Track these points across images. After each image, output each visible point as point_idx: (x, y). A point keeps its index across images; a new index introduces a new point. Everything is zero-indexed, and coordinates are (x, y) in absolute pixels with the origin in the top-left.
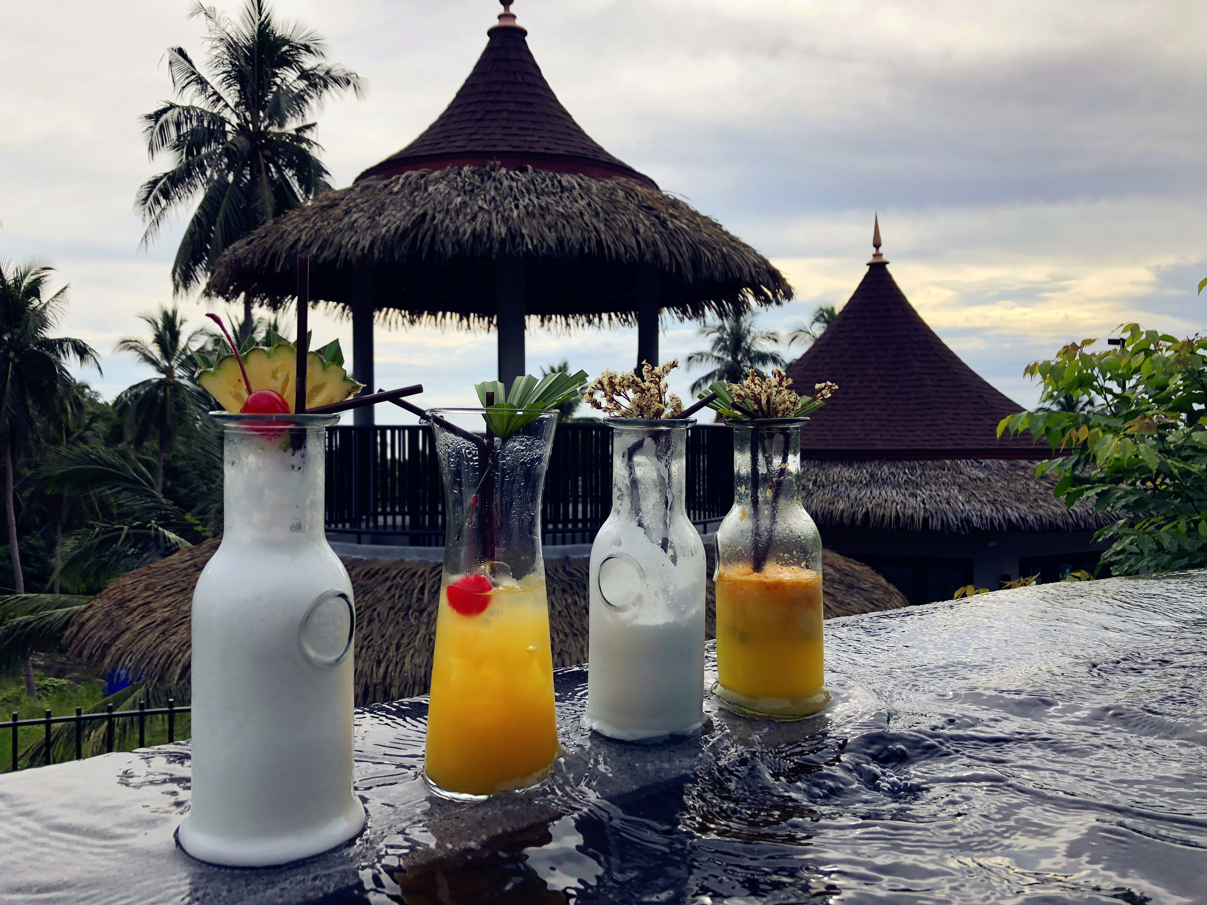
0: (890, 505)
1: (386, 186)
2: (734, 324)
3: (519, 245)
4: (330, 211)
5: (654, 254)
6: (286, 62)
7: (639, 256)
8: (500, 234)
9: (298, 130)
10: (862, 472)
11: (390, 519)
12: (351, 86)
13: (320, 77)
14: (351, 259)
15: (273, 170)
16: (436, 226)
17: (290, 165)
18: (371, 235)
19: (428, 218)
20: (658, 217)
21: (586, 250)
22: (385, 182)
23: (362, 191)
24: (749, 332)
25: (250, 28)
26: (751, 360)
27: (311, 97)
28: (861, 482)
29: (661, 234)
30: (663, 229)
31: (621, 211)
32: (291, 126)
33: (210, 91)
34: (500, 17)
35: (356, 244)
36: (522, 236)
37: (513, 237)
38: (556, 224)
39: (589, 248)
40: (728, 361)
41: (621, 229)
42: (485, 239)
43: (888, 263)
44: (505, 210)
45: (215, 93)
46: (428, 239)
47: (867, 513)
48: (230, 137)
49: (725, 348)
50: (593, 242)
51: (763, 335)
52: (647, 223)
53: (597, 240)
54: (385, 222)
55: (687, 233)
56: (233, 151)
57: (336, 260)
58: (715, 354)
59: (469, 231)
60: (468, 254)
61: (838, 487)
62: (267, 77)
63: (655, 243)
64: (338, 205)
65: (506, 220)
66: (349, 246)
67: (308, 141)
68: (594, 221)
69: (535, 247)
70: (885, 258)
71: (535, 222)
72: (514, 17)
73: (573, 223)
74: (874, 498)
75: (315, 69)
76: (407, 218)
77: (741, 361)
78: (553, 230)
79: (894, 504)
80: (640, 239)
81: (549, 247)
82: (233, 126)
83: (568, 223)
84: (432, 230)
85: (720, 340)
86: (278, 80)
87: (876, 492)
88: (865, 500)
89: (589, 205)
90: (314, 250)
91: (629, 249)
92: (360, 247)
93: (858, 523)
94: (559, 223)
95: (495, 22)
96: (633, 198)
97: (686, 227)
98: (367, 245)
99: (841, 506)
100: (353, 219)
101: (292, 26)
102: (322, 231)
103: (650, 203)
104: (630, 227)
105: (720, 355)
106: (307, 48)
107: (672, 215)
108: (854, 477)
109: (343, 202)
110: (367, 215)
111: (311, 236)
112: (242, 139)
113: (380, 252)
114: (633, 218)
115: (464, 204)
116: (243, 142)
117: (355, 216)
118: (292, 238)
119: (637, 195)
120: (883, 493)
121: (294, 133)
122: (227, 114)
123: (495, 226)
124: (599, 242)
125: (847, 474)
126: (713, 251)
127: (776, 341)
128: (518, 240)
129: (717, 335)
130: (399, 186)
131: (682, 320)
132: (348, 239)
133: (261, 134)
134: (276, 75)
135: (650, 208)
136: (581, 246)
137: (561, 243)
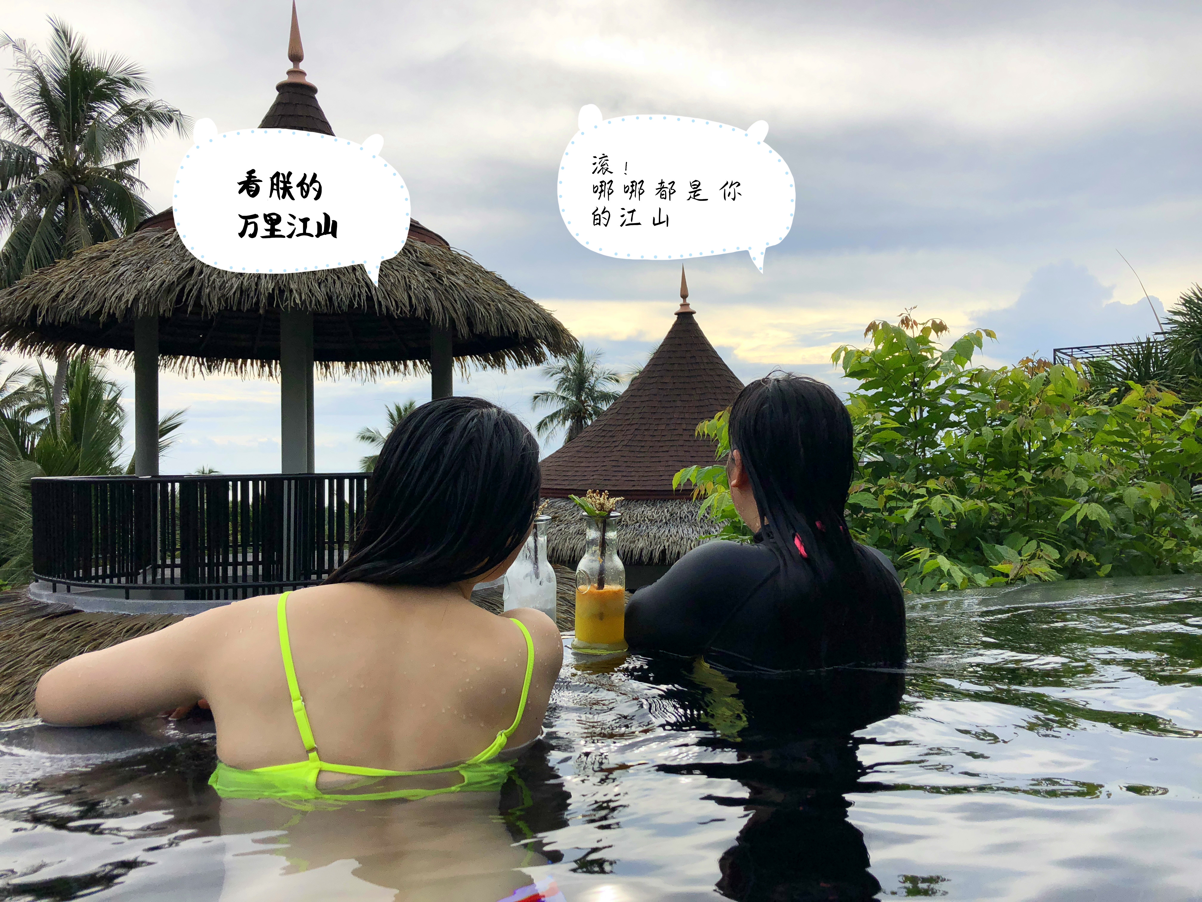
0: (685, 543)
1: (159, 239)
2: (577, 365)
3: (287, 300)
4: (99, 263)
5: (426, 310)
6: (103, 96)
7: (410, 311)
8: (267, 289)
9: (119, 166)
10: (663, 511)
11: (168, 572)
12: (174, 123)
13: (142, 112)
14: (114, 314)
15: (91, 206)
16: (203, 281)
17: (109, 202)
18: (136, 288)
19: (196, 272)
20: (434, 274)
21: (356, 305)
22: (159, 235)
23: (135, 243)
24: (592, 372)
25: (62, 61)
26: (594, 399)
27: (131, 132)
28: (662, 520)
29: (435, 290)
30: (438, 285)
31: (395, 267)
32: (110, 161)
33: (20, 124)
34: (289, 73)
35: (120, 298)
36: (291, 291)
37: (281, 292)
38: (327, 279)
39: (359, 304)
40: (572, 401)
41: (393, 284)
42: (252, 294)
43: (694, 313)
45: (26, 126)
46: (194, 292)
47: (663, 552)
48: (42, 171)
49: (568, 388)
50: (364, 297)
51: (605, 376)
52: (421, 279)
53: (367, 296)
54: (151, 276)
55: (463, 290)
56: (44, 187)
57: (99, 313)
58: (560, 394)
60: (235, 308)
61: (640, 526)
62: (83, 111)
63: (426, 299)
64: (108, 256)
66: (113, 299)
67: (130, 178)
69: (303, 302)
70: (692, 307)
72: (303, 73)
73: (343, 279)
74: (671, 536)
75: (136, 104)
76: (174, 273)
77: (586, 401)
78: (322, 285)
79: (690, 541)
80: (412, 295)
81: (318, 302)
82: (44, 160)
83: (339, 278)
84: (199, 285)
85: (565, 380)
86: (95, 114)
87: (674, 531)
88: (663, 538)
90: (76, 303)
91: (400, 304)
92: (124, 300)
93: (656, 560)
94: (329, 278)
95: (284, 78)
96: (412, 254)
97: (462, 284)
98: (132, 297)
99: (640, 545)
100: (120, 272)
101: (108, 60)
102: (87, 283)
103: (428, 259)
104: (402, 282)
105: (564, 395)
106: (126, 82)
107: (449, 272)
108: (655, 516)
109: (114, 254)
110: (135, 268)
111: (74, 288)
112: (55, 174)
113: (144, 306)
114: (406, 275)
116: (56, 178)
117: (122, 269)
118: (55, 290)
119: (415, 251)
120: (680, 531)
121: (114, 168)
122: (39, 148)
124: (370, 298)
125: (649, 513)
126: (488, 307)
127: (617, 381)
128: (287, 294)
129: (562, 375)
130: (172, 239)
131: (485, 367)
132: (111, 293)
133: (75, 170)
134: (93, 109)
135: (427, 265)
136: (351, 302)
137: (330, 299)
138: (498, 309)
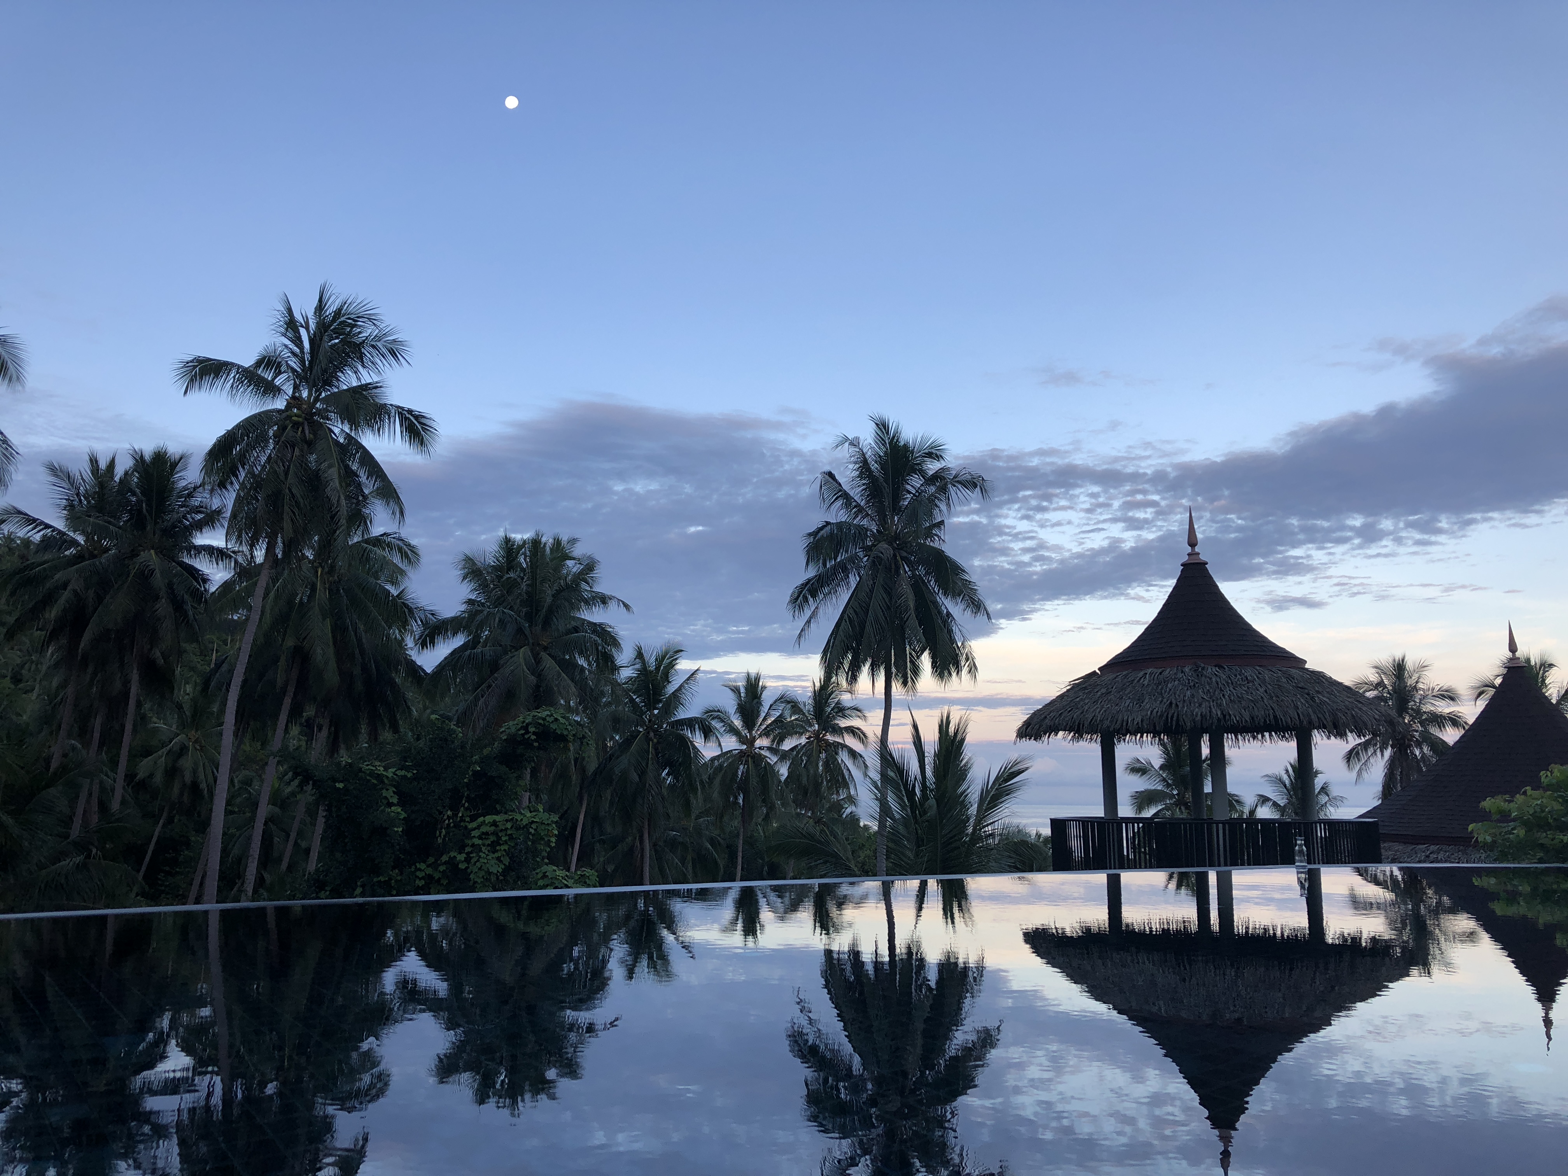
3: (1228, 721)
5: (1309, 721)
6: (912, 469)
8: (1217, 715)
24: (1417, 689)
25: (882, 446)
26: (1421, 723)
27: (940, 500)
29: (1311, 706)
30: (1313, 703)
33: (853, 504)
37: (1224, 716)
39: (1269, 720)
41: (1287, 707)
42: (1208, 718)
44: (1217, 699)
45: (857, 505)
51: (1436, 693)
55: (1328, 704)
59: (1199, 714)
62: (899, 486)
63: (1309, 715)
65: (1219, 705)
68: (1270, 702)
69: (1238, 721)
71: (1236, 706)
73: (1258, 705)
75: (939, 473)
77: (1411, 725)
78: (1247, 711)
80: (1299, 712)
81: (1246, 721)
89: (1266, 691)
91: (1293, 719)
104: (1292, 705)
107: (1318, 692)
115: (1193, 696)
122: (867, 523)
123: (1213, 710)
124: (1275, 717)
128: (1227, 717)
134: (906, 483)
136: (1265, 720)
137: (1253, 718)
138: (1353, 715)
